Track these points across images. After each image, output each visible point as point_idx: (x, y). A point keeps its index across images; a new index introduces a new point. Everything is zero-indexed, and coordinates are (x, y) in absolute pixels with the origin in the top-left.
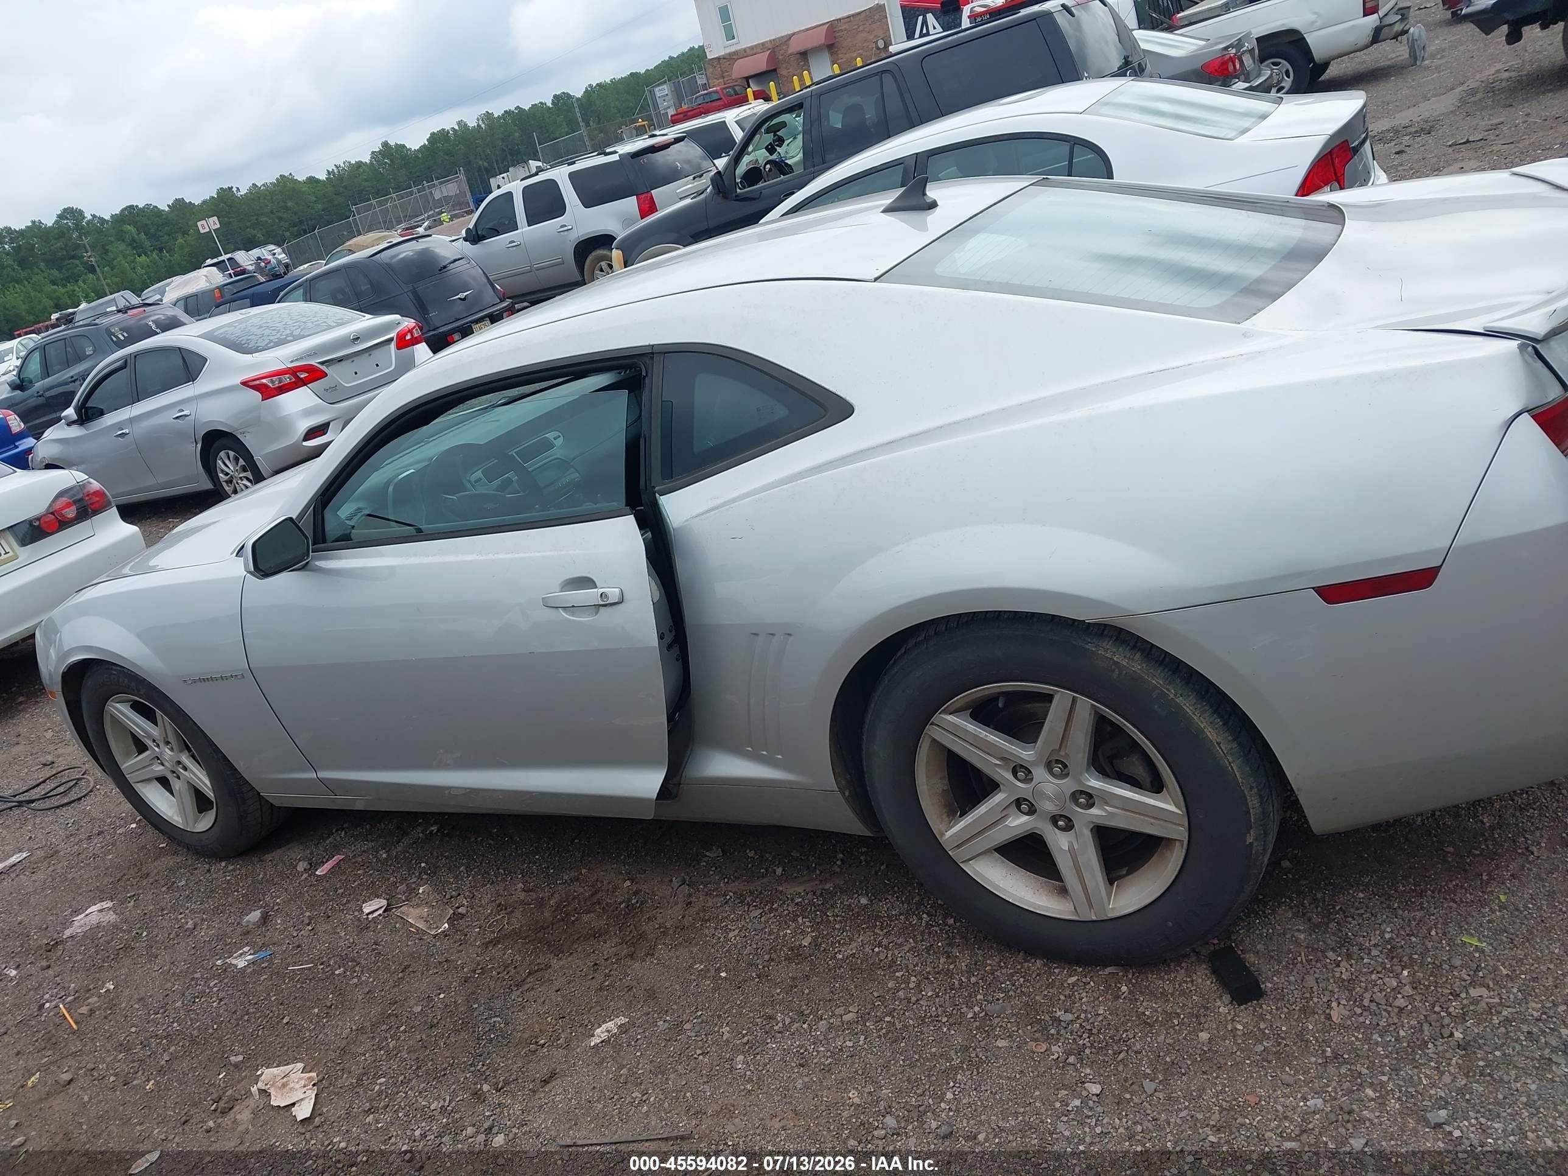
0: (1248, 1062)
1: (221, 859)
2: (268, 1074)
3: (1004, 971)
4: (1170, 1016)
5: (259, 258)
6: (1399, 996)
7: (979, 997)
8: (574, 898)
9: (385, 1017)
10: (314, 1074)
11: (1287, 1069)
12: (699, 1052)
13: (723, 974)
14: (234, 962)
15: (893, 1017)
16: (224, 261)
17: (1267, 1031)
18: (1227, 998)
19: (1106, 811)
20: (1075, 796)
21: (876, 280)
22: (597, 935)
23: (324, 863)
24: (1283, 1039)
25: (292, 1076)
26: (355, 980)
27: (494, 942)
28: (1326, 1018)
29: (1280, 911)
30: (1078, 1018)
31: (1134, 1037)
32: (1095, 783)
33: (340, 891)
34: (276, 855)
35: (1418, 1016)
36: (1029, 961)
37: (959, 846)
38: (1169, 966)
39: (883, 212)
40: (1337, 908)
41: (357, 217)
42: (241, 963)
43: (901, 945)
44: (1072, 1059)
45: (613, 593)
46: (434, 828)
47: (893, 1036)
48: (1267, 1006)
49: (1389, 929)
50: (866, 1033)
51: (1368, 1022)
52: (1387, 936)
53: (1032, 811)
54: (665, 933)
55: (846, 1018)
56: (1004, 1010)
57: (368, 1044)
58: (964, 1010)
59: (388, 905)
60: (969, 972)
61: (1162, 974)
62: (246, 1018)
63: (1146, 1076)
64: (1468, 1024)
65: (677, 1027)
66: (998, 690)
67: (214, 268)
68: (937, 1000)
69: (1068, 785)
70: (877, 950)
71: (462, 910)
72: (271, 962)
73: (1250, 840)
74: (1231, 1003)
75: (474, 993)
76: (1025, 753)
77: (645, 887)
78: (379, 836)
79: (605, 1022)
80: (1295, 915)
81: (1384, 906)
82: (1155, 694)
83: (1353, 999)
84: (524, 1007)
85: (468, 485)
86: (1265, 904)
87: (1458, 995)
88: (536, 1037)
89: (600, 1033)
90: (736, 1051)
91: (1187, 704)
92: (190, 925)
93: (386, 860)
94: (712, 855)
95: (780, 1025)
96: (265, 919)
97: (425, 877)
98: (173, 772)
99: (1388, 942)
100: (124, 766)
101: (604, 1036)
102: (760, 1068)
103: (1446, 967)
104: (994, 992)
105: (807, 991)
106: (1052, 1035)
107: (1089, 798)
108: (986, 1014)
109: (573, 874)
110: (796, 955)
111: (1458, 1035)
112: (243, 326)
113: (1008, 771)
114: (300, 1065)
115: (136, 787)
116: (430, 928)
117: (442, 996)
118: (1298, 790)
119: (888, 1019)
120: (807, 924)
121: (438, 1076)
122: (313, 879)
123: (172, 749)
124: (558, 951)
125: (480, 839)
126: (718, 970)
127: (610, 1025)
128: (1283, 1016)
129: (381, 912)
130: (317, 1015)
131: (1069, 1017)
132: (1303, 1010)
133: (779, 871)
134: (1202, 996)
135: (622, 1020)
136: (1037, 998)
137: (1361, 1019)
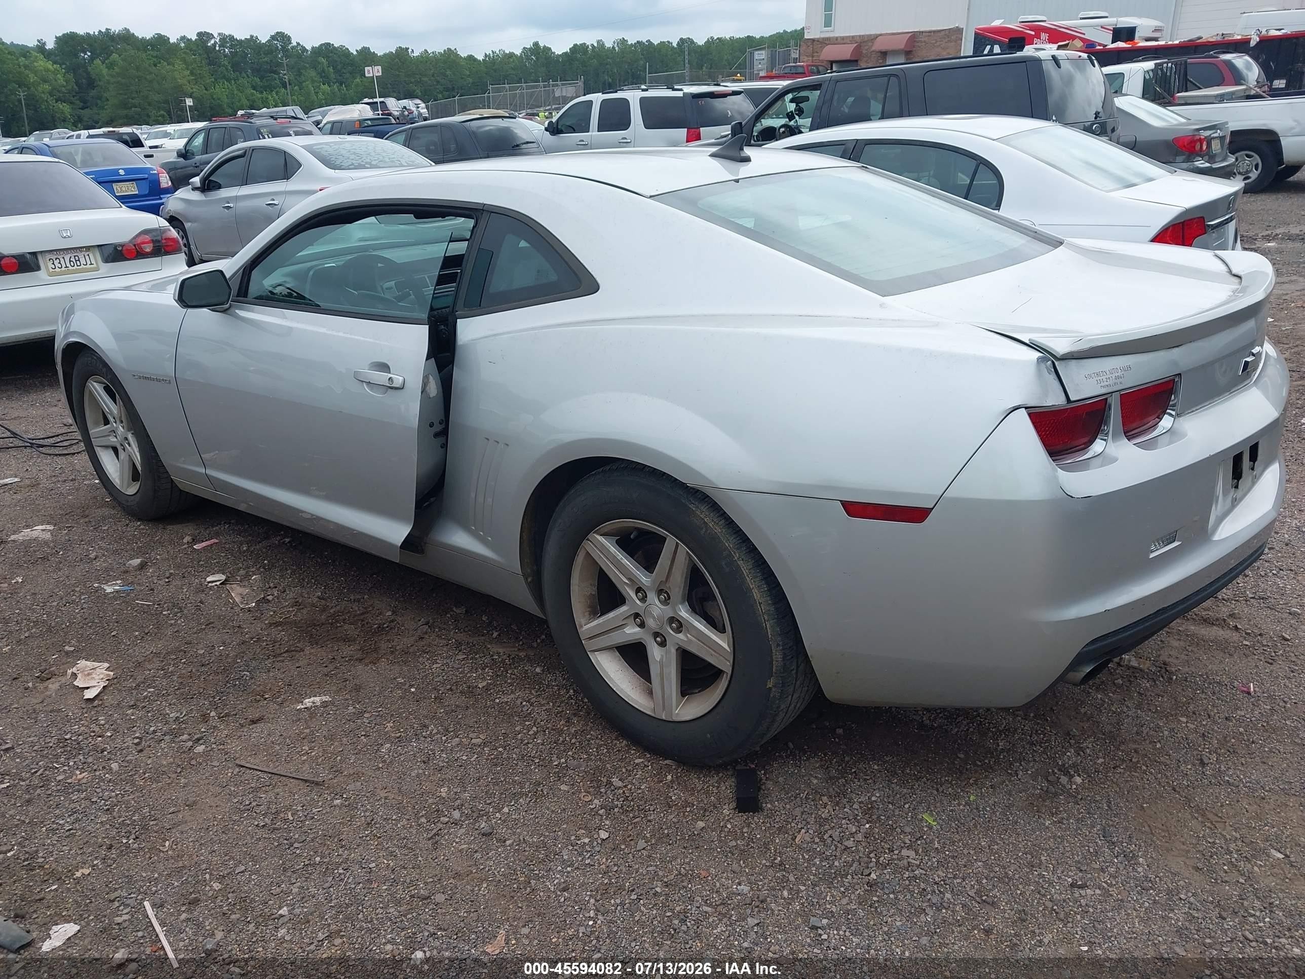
0: (719, 850)
1: (139, 520)
2: (82, 663)
3: (597, 741)
4: (687, 804)
5: (405, 107)
6: (852, 839)
7: (570, 753)
8: (349, 612)
9: (178, 650)
10: (112, 673)
11: (742, 862)
12: (363, 733)
13: (413, 690)
14: (106, 588)
15: (505, 749)
16: (377, 103)
17: (746, 835)
18: (734, 805)
19: (687, 636)
20: (672, 620)
21: (651, 197)
22: (347, 640)
23: (203, 541)
24: (753, 843)
25: (98, 670)
26: (173, 622)
27: (277, 624)
28: (792, 838)
29: (812, 760)
30: (625, 786)
31: (654, 811)
32: (684, 613)
33: (201, 563)
34: (176, 527)
35: (855, 856)
36: (619, 740)
37: (590, 638)
38: (710, 772)
39: (710, 156)
40: (853, 770)
41: (491, 94)
42: (109, 590)
43: (543, 705)
44: (601, 812)
45: (398, 380)
46: (287, 540)
47: (495, 762)
48: (757, 819)
49: (878, 795)
50: (480, 754)
51: (818, 849)
52: (873, 799)
53: (642, 625)
54: (392, 652)
55: (474, 741)
56: (580, 766)
57: (157, 664)
58: (554, 758)
59: (226, 580)
60: (575, 735)
61: (701, 776)
62: (90, 624)
63: (644, 837)
64: (885, 871)
65: (361, 714)
66: (632, 525)
67: (368, 107)
68: (541, 747)
69: (668, 612)
70: (524, 703)
71: (270, 598)
72: (128, 595)
73: (770, 685)
74: (735, 809)
75: (243, 652)
76: (644, 579)
77: (399, 619)
78: (250, 535)
79: (315, 696)
80: (821, 766)
81: (887, 779)
82: (725, 553)
83: (819, 832)
84: (269, 671)
85: (379, 289)
86: (805, 752)
87: (893, 851)
88: (265, 692)
89: (308, 702)
90: (388, 740)
91: (745, 567)
92: (92, 556)
93: (244, 552)
94: (458, 611)
95: (428, 733)
96: (142, 566)
97: (262, 570)
98: (122, 445)
99: (872, 803)
100: (93, 431)
101: (309, 705)
102: (396, 756)
103: (898, 830)
104: (582, 753)
105: (460, 717)
106: (601, 793)
107: (679, 625)
108: (567, 766)
109: (358, 597)
110: (471, 691)
111: (873, 876)
112: (337, 147)
113: (633, 590)
114: (106, 665)
115: (98, 450)
116: (242, 603)
117: (221, 648)
118: (811, 656)
119: (500, 749)
120: (490, 674)
121: (187, 698)
122: (190, 550)
123: (123, 427)
124: (314, 641)
125: (313, 556)
126: (412, 686)
127: (317, 699)
128: (764, 828)
129: (218, 583)
130: (136, 637)
131: (620, 784)
132: (780, 829)
133: (495, 634)
134: (719, 799)
135: (326, 698)
136: (608, 765)
137: (815, 846)
